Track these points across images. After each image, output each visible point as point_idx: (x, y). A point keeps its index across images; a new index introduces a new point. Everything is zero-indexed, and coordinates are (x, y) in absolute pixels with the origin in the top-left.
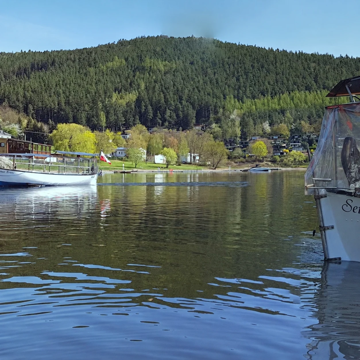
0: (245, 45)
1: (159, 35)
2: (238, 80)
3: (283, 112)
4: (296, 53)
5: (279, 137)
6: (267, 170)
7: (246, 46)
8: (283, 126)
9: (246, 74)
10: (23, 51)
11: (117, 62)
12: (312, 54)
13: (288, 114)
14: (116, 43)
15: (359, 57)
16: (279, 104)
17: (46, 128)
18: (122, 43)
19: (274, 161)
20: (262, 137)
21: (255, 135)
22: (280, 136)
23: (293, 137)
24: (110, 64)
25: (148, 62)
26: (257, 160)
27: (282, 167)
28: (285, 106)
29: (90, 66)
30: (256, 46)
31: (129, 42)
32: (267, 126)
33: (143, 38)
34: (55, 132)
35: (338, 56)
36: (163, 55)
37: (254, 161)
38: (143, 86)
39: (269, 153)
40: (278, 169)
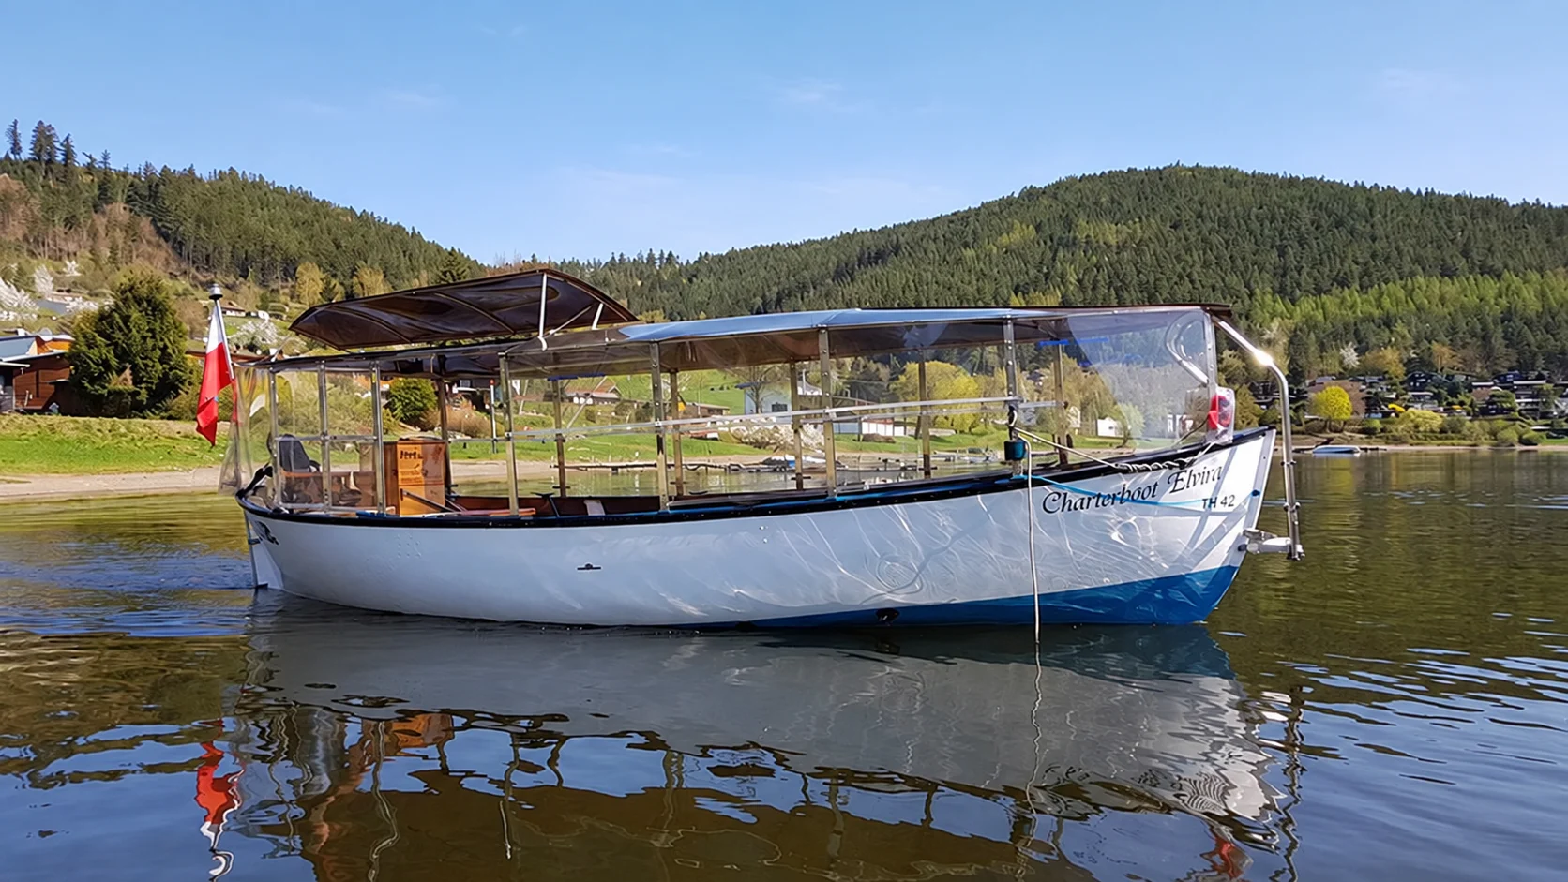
0: (1299, 178)
1: (1106, 172)
2: (1282, 254)
3: (1388, 323)
4: (1419, 192)
5: (1379, 380)
6: (1351, 451)
7: (1301, 178)
8: (1390, 355)
9: (1302, 242)
10: (844, 232)
11: (1020, 234)
12: (1457, 197)
13: (1400, 327)
14: (1016, 195)
15: (1567, 204)
16: (1379, 305)
17: (884, 372)
18: (1031, 194)
19: (1369, 432)
20: (1340, 376)
21: (1322, 374)
22: (1383, 375)
23: (1414, 379)
24: (1004, 239)
25: (1084, 229)
26: (1325, 428)
27: (1387, 444)
28: (1393, 310)
29: (966, 245)
30: (1325, 180)
31: (1044, 191)
32: (1351, 356)
33: (1072, 180)
34: (903, 378)
35: (1518, 201)
36: (1115, 212)
37: (1322, 430)
38: (1072, 279)
39: (1355, 412)
40: (1377, 449)
